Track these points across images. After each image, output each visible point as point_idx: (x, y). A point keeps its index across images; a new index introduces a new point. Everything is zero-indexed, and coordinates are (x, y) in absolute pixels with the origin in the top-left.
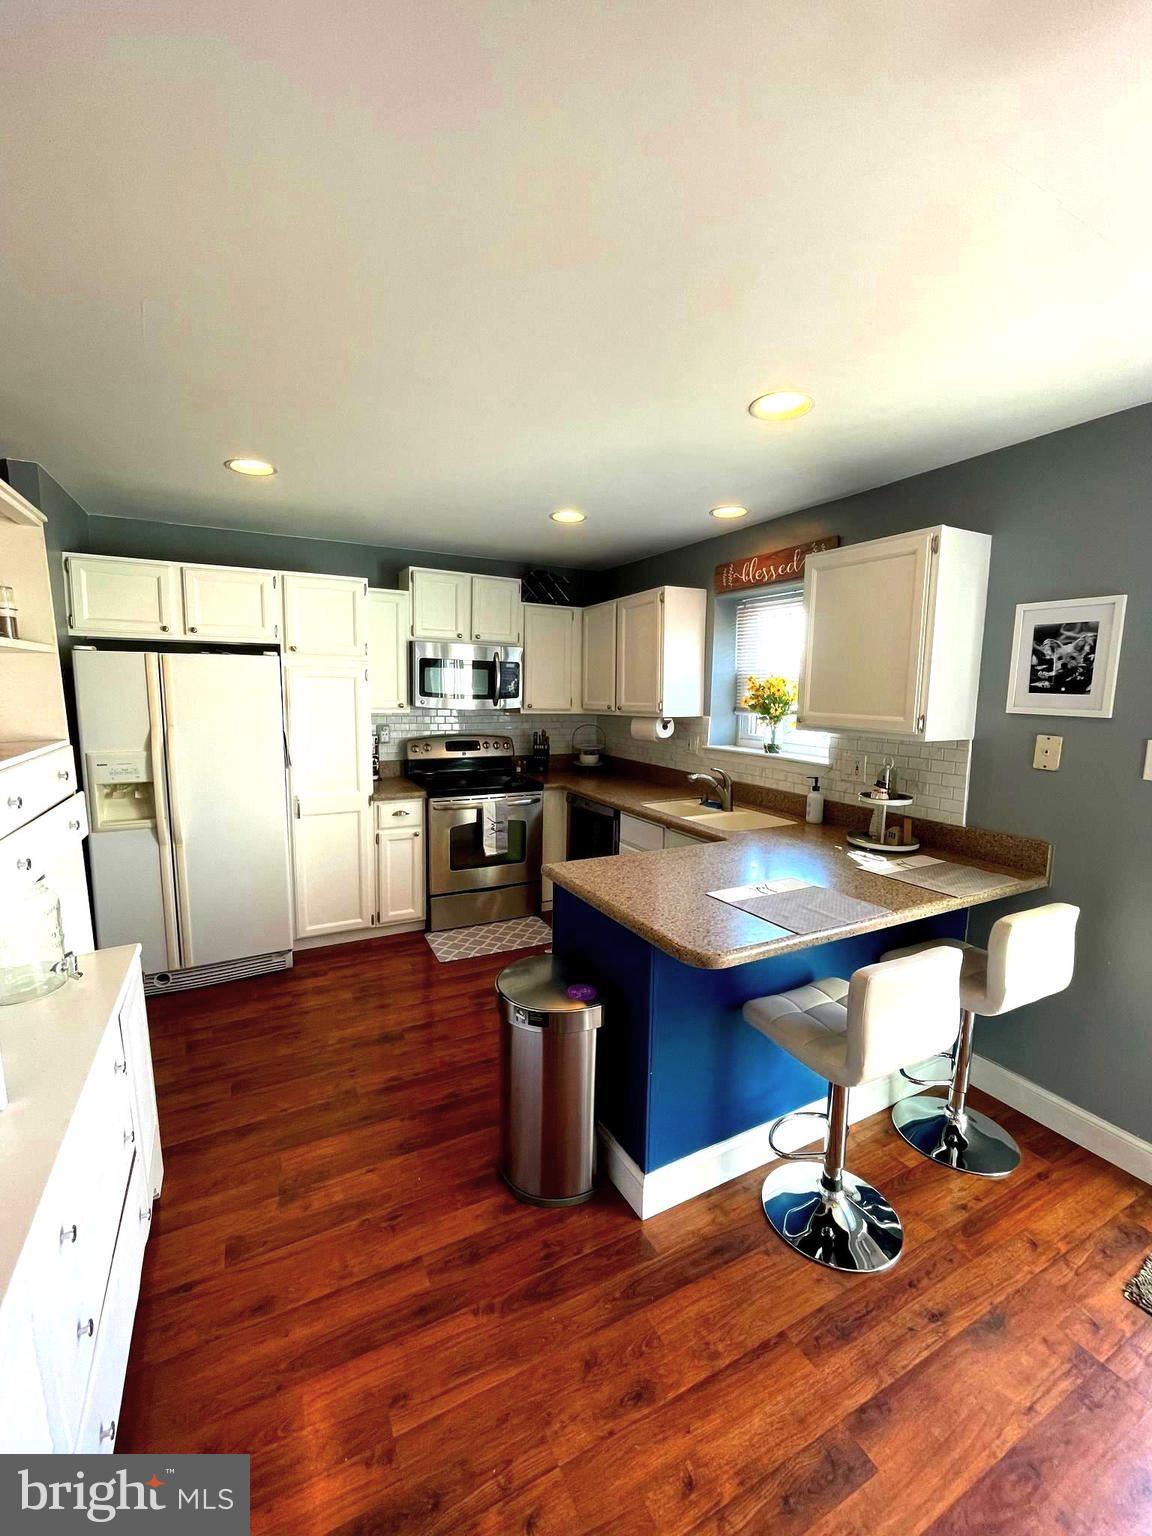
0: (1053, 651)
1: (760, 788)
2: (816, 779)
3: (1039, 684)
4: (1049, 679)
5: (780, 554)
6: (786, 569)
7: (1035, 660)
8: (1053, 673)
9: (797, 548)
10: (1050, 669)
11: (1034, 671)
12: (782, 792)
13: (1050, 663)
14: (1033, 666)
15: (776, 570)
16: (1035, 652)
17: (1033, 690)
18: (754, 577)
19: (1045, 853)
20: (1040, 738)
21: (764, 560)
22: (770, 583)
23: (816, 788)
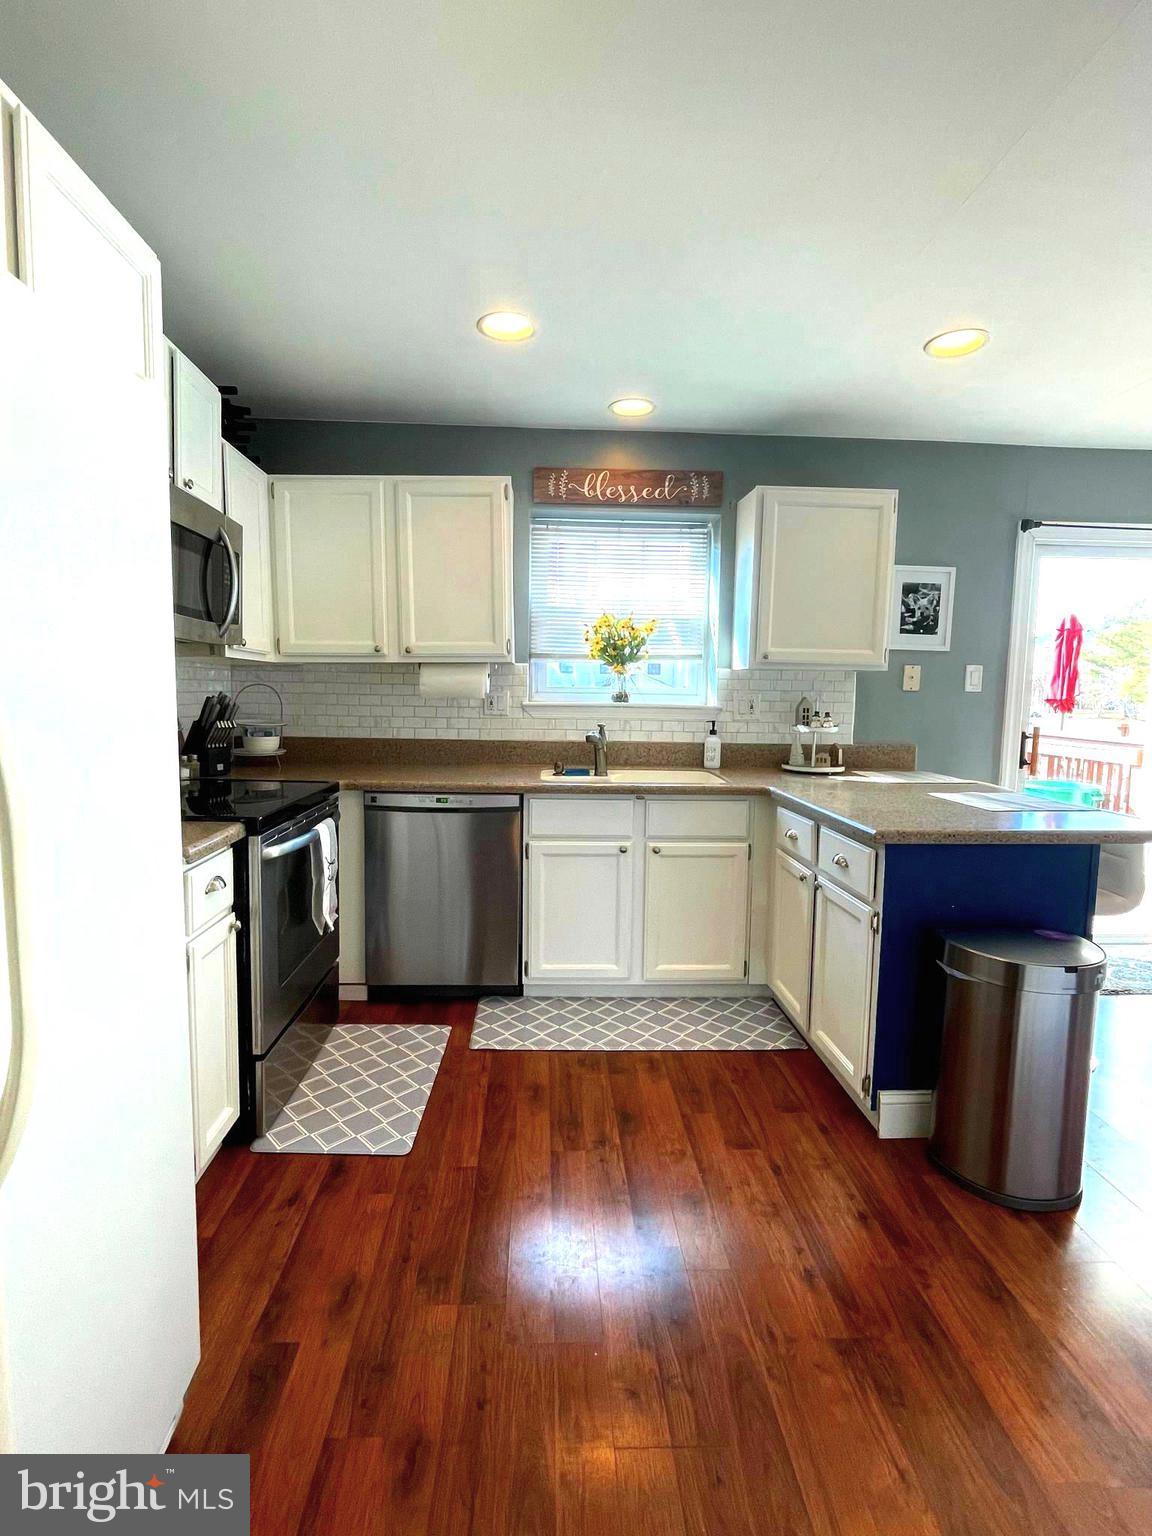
0: (915, 602)
1: (623, 743)
2: (714, 723)
3: (906, 627)
4: (914, 623)
5: (644, 475)
6: (653, 492)
7: (904, 610)
8: (915, 619)
9: (670, 472)
10: (913, 616)
11: (903, 618)
12: (657, 743)
13: (913, 612)
14: (902, 614)
15: (639, 492)
16: (904, 603)
17: (903, 631)
18: (603, 494)
19: (914, 752)
20: (907, 667)
21: (615, 476)
22: (628, 505)
23: (713, 732)
